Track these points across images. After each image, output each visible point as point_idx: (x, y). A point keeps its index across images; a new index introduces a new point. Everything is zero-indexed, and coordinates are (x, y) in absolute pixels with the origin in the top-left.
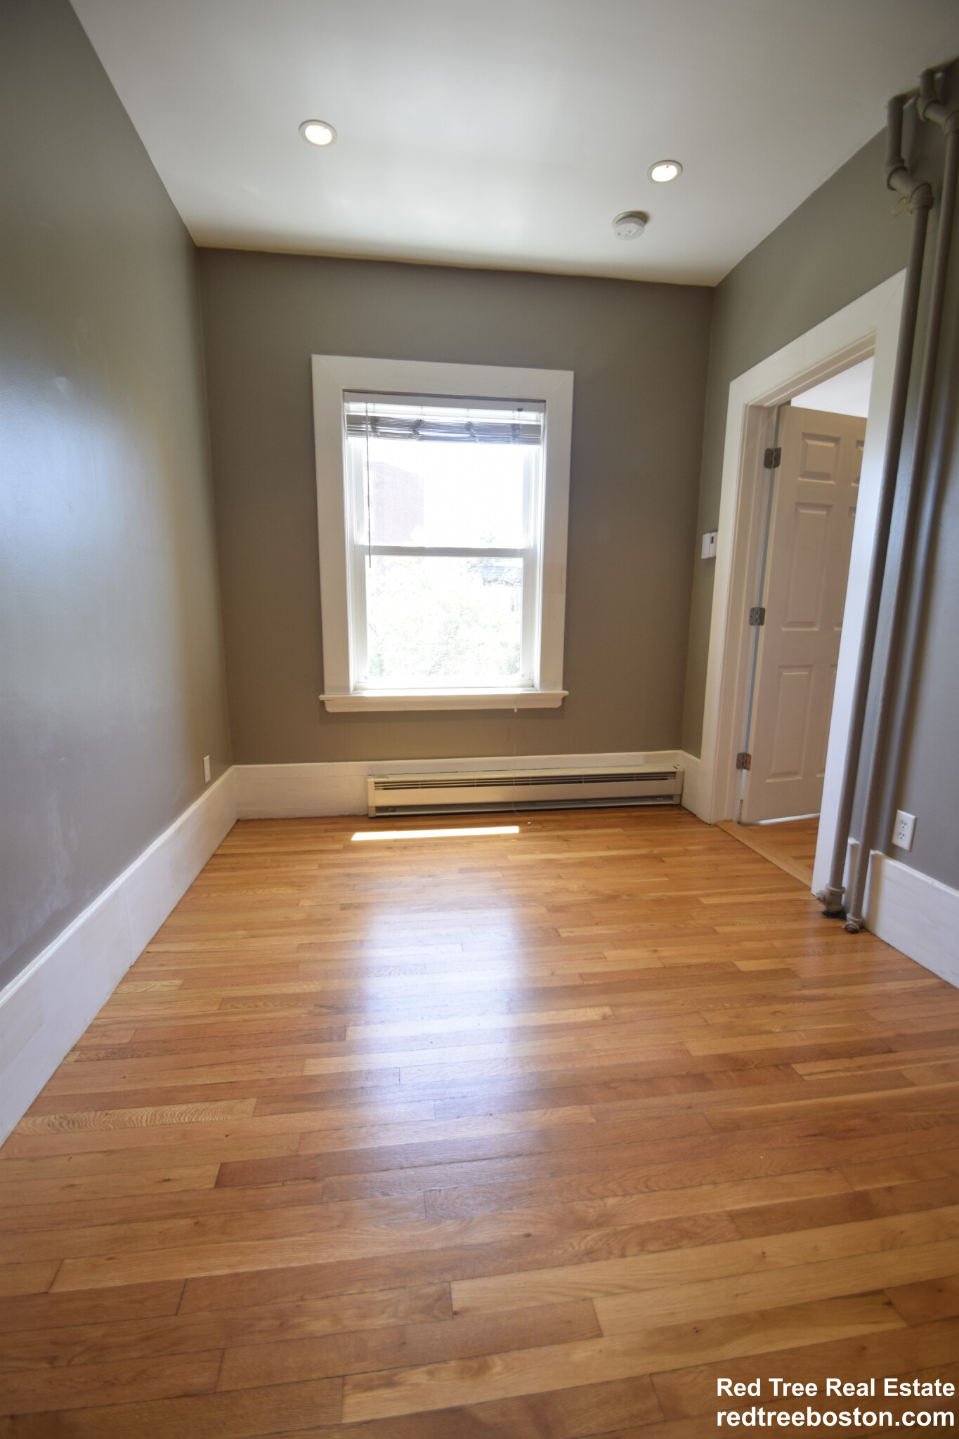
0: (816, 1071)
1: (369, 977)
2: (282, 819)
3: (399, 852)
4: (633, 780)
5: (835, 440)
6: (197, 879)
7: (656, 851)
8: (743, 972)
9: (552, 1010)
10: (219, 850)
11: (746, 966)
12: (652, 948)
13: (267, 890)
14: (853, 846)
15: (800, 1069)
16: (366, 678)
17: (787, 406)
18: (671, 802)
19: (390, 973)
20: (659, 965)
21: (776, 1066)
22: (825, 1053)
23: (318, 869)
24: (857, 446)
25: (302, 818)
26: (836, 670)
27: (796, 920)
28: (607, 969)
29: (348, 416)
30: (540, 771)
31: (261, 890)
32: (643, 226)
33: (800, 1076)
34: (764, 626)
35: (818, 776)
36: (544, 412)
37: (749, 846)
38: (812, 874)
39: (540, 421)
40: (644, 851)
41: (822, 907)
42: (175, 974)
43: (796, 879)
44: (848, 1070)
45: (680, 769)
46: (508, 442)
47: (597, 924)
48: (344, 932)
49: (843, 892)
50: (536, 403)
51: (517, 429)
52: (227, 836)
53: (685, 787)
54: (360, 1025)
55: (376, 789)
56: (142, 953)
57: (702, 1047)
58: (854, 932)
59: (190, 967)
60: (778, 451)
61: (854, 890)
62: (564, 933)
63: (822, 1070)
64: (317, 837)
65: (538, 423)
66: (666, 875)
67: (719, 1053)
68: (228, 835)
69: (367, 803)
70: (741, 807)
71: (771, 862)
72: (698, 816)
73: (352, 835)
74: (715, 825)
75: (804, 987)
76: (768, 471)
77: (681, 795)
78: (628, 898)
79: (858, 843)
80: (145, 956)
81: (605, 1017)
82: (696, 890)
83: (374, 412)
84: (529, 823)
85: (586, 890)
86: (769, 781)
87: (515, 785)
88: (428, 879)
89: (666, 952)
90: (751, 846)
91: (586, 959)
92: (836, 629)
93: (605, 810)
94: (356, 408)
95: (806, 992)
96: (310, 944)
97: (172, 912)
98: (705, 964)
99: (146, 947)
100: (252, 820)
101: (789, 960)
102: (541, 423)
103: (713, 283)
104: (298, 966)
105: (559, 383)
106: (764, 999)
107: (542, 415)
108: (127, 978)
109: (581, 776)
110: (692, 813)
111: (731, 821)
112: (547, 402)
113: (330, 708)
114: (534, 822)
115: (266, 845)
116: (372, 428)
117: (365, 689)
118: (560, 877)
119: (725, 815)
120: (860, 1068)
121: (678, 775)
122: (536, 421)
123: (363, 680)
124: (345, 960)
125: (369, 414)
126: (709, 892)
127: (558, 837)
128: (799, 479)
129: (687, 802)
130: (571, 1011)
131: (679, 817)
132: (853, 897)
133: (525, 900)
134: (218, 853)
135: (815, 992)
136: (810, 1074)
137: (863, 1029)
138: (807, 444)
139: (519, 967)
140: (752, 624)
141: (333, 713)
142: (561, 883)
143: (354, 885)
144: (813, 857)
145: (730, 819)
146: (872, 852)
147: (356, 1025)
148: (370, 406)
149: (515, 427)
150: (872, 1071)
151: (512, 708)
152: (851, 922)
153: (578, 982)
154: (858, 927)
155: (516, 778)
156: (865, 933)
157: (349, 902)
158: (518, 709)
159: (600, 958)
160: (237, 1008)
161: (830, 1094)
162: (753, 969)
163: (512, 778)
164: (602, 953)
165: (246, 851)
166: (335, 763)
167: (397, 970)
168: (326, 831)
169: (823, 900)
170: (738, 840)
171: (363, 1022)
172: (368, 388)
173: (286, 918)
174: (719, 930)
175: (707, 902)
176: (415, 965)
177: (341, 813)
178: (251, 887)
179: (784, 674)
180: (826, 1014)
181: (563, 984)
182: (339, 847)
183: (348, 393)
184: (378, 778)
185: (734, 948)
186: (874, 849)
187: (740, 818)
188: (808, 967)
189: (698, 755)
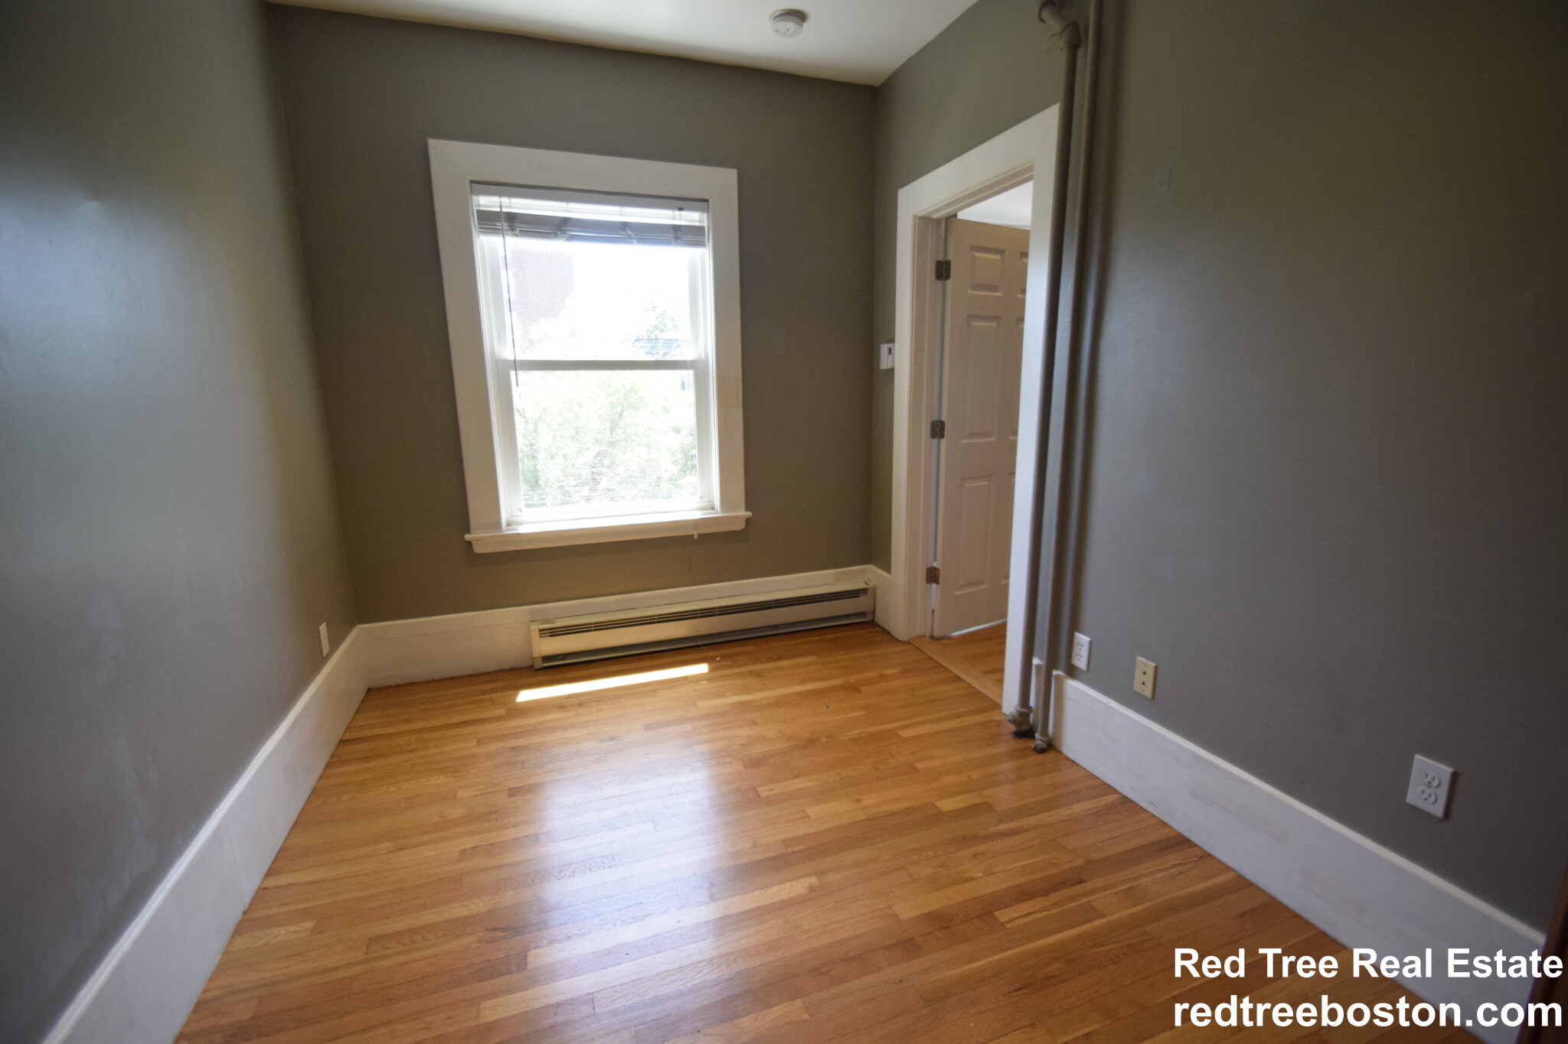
0: (1016, 915)
1: (548, 881)
3: (574, 711)
4: (824, 601)
5: (1001, 252)
6: (321, 778)
7: (853, 679)
8: (944, 813)
9: (757, 890)
10: (346, 735)
11: (947, 805)
12: (855, 798)
13: (414, 782)
14: (1038, 667)
15: (1003, 916)
16: (521, 510)
17: (954, 219)
18: (865, 620)
19: (574, 872)
20: (863, 817)
21: (979, 917)
22: (1024, 894)
23: (477, 745)
24: (1021, 258)
25: (453, 678)
26: (1014, 478)
27: (990, 745)
28: (812, 830)
29: (478, 211)
30: (726, 599)
31: (406, 783)
32: (802, 25)
33: (1002, 924)
34: (945, 439)
35: (1003, 582)
36: (708, 212)
37: (944, 664)
38: (1002, 691)
39: (703, 222)
40: (840, 681)
41: (1013, 728)
42: (305, 914)
43: (987, 697)
44: (1045, 909)
45: (871, 585)
47: (797, 776)
48: (514, 826)
49: (1031, 712)
50: (698, 202)
51: (679, 230)
52: (356, 713)
53: (877, 604)
54: (543, 947)
55: (541, 637)
56: (257, 892)
57: (909, 907)
58: (1042, 751)
59: (323, 902)
60: (948, 263)
61: (1040, 711)
62: (764, 792)
63: (1022, 914)
64: (475, 702)
65: (702, 225)
66: (865, 708)
67: (926, 912)
68: (359, 711)
69: (532, 653)
70: (933, 618)
71: (964, 681)
72: (892, 632)
73: (516, 695)
74: (909, 643)
75: (1000, 821)
76: (940, 283)
77: (874, 612)
78: (828, 740)
79: (1041, 663)
80: (262, 895)
81: (812, 889)
82: (896, 721)
83: (510, 208)
84: (718, 659)
85: (784, 736)
86: (958, 592)
87: (701, 617)
88: (610, 743)
89: (869, 800)
91: (788, 821)
92: (1011, 438)
93: (796, 635)
94: (488, 202)
95: (1002, 827)
96: (474, 848)
97: (292, 828)
98: (907, 809)
99: (263, 882)
100: (389, 687)
101: (986, 792)
102: (705, 225)
103: (877, 82)
104: (461, 880)
105: (723, 181)
106: (966, 840)
107: (705, 215)
108: (240, 929)
109: (771, 601)
110: (886, 631)
111: (924, 636)
112: (710, 201)
113: (478, 549)
114: (723, 657)
115: (407, 721)
116: (509, 226)
117: (522, 524)
118: (755, 723)
119: (919, 630)
120: (1055, 905)
121: (869, 591)
122: (700, 221)
123: (516, 512)
124: (519, 863)
125: (504, 210)
126: (907, 722)
127: (750, 673)
128: (970, 291)
129: (880, 618)
130: (776, 887)
131: (874, 636)
132: (1040, 718)
133: (719, 757)
134: (346, 738)
135: (1011, 825)
136: (1011, 921)
137: (1055, 861)
138: (975, 257)
139: (718, 842)
140: (933, 437)
141: (483, 554)
142: (757, 730)
143: (523, 762)
145: (923, 634)
146: (1055, 673)
147: (538, 947)
148: (505, 200)
149: (676, 229)
150: (1066, 907)
151: (691, 533)
152: (1039, 742)
153: (782, 851)
154: (1045, 746)
155: (700, 610)
156: (1053, 752)
157: (517, 785)
158: (699, 535)
159: (803, 818)
160: (388, 948)
161: (1031, 939)
162: (952, 808)
163: (697, 611)
164: (804, 810)
165: (384, 731)
166: (491, 611)
167: (582, 867)
168: (484, 692)
169: (1014, 721)
170: (931, 658)
171: (546, 941)
172: (501, 180)
173: (441, 816)
174: (919, 766)
175: (906, 734)
176: (602, 857)
177: (500, 668)
178: (393, 781)
179: (966, 485)
180: (1022, 849)
181: (766, 856)
182: (501, 712)
183: (476, 185)
184: (542, 624)
185: (934, 785)
186: (1056, 669)
187: (932, 631)
188: (1003, 796)
189: (888, 570)
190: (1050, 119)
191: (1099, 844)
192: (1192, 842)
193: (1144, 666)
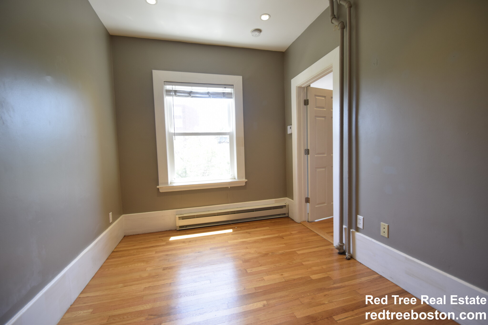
0: (341, 318)
2: (142, 234)
3: (188, 244)
4: (271, 209)
5: (325, 97)
6: (104, 263)
7: (281, 235)
8: (313, 280)
9: (244, 305)
10: (115, 250)
11: (314, 277)
12: (281, 274)
13: (133, 265)
14: (345, 228)
15: (336, 318)
16: (175, 179)
17: (309, 87)
18: (285, 216)
19: (181, 296)
20: (283, 280)
21: (327, 318)
22: (344, 310)
23: (155, 253)
24: (331, 99)
25: (151, 233)
27: (329, 257)
28: (265, 285)
29: (166, 90)
30: (239, 208)
31: (131, 265)
32: (260, 33)
33: (336, 321)
34: (309, 155)
35: (332, 203)
36: (233, 88)
38: (333, 239)
39: (232, 91)
40: (276, 235)
41: (338, 251)
42: (90, 307)
43: (328, 241)
44: (353, 316)
45: (287, 204)
46: (222, 98)
47: (261, 266)
48: (163, 280)
49: (344, 245)
50: (231, 86)
51: (224, 94)
52: (119, 243)
53: (289, 211)
54: (167, 322)
55: (179, 220)
56: (77, 298)
57: (300, 313)
58: (349, 259)
59: (97, 303)
60: (308, 100)
61: (347, 244)
62: (249, 271)
63: (343, 317)
64: (156, 240)
65: (232, 92)
66: (285, 244)
67: (307, 315)
69: (176, 225)
70: (308, 216)
71: (320, 235)
72: (294, 220)
73: (170, 238)
74: (300, 223)
75: (334, 283)
76: (305, 106)
77: (288, 213)
78: (272, 254)
79: (346, 227)
80: (78, 300)
81: (264, 305)
82: (295, 248)
83: (175, 89)
84: (236, 228)
85: (257, 252)
86: (316, 206)
87: (231, 214)
88: (198, 253)
89: (286, 275)
90: (313, 230)
91: (257, 281)
92: (331, 155)
93: (262, 221)
94: (169, 87)
95: (335, 285)
96: (149, 287)
97: (92, 278)
98: (300, 278)
99: (79, 295)
100: (131, 235)
101: (329, 273)
102: (233, 92)
103: (284, 51)
104: (143, 297)
105: (238, 80)
106: (321, 290)
107: (233, 89)
109: (254, 209)
110: (292, 219)
111: (305, 221)
112: (234, 85)
113: (161, 191)
114: (238, 227)
115: (135, 246)
116: (175, 94)
117: (174, 183)
118: (247, 248)
119: (304, 219)
120: (356, 314)
121: (286, 206)
122: (231, 91)
123: (173, 179)
124: (163, 293)
125: (173, 89)
126: (300, 249)
127: (246, 232)
128: (315, 109)
129: (290, 216)
130: (252, 304)
131: (288, 221)
132: (347, 247)
134: (114, 251)
135: (338, 285)
136: (339, 320)
137: (356, 298)
138: (317, 98)
139: (232, 288)
140: (305, 154)
141: (163, 192)
142: (248, 250)
143: (169, 259)
144: (333, 232)
145: (305, 220)
146: (351, 230)
147: (165, 322)
148: (174, 87)
149: (224, 93)
151: (228, 186)
152: (347, 256)
153: (254, 291)
155: (231, 212)
156: (353, 260)
157: (167, 267)
158: (230, 187)
159: (262, 280)
160: (115, 320)
162: (316, 278)
163: (229, 212)
164: (263, 277)
165: (127, 249)
166: (164, 211)
167: (184, 295)
168: (160, 237)
169: (338, 248)
170: (308, 228)
171: (168, 320)
172: (173, 81)
173: (140, 276)
174: (304, 263)
175: (299, 252)
176: (191, 291)
177: (166, 230)
178: (127, 264)
179: (317, 170)
180: (343, 293)
181: (249, 293)
182: (164, 243)
183: (166, 82)
184: (180, 215)
185: (309, 270)
186: (352, 229)
187: (308, 220)
188: (336, 274)
189: (292, 199)
190: (336, 52)
191: (372, 292)
192: (408, 292)
193: (384, 226)
